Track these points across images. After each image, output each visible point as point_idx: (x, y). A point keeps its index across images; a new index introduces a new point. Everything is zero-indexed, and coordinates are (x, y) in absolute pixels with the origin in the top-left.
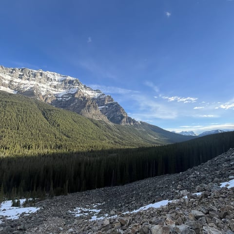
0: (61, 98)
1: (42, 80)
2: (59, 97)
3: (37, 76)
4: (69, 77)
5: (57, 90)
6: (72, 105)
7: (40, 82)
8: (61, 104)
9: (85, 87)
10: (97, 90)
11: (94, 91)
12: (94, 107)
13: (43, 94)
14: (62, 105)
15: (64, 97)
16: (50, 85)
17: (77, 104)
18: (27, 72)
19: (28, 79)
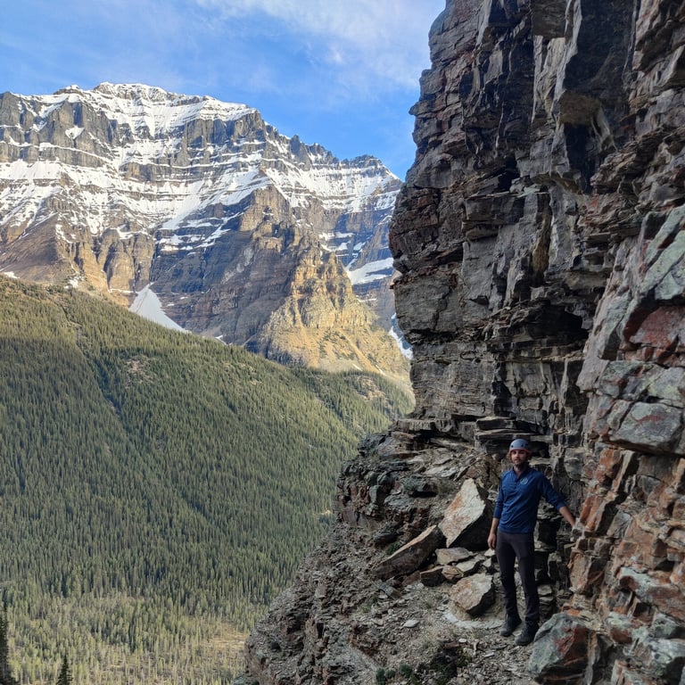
0: (176, 240)
1: (85, 149)
2: (170, 234)
3: (62, 130)
4: (211, 102)
5: (155, 190)
6: (228, 276)
7: (76, 160)
8: (178, 273)
9: (295, 146)
10: (360, 161)
11: (347, 164)
12: (330, 288)
13: (95, 225)
14: (184, 278)
15: (192, 231)
16: (124, 168)
17: (253, 274)
18: (16, 116)
19: (24, 155)
